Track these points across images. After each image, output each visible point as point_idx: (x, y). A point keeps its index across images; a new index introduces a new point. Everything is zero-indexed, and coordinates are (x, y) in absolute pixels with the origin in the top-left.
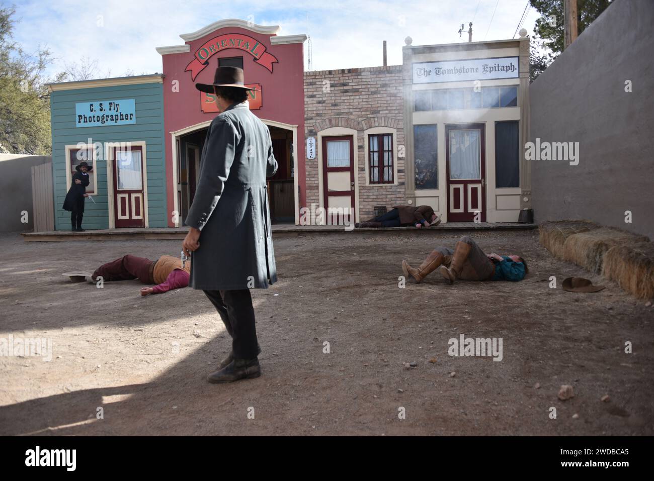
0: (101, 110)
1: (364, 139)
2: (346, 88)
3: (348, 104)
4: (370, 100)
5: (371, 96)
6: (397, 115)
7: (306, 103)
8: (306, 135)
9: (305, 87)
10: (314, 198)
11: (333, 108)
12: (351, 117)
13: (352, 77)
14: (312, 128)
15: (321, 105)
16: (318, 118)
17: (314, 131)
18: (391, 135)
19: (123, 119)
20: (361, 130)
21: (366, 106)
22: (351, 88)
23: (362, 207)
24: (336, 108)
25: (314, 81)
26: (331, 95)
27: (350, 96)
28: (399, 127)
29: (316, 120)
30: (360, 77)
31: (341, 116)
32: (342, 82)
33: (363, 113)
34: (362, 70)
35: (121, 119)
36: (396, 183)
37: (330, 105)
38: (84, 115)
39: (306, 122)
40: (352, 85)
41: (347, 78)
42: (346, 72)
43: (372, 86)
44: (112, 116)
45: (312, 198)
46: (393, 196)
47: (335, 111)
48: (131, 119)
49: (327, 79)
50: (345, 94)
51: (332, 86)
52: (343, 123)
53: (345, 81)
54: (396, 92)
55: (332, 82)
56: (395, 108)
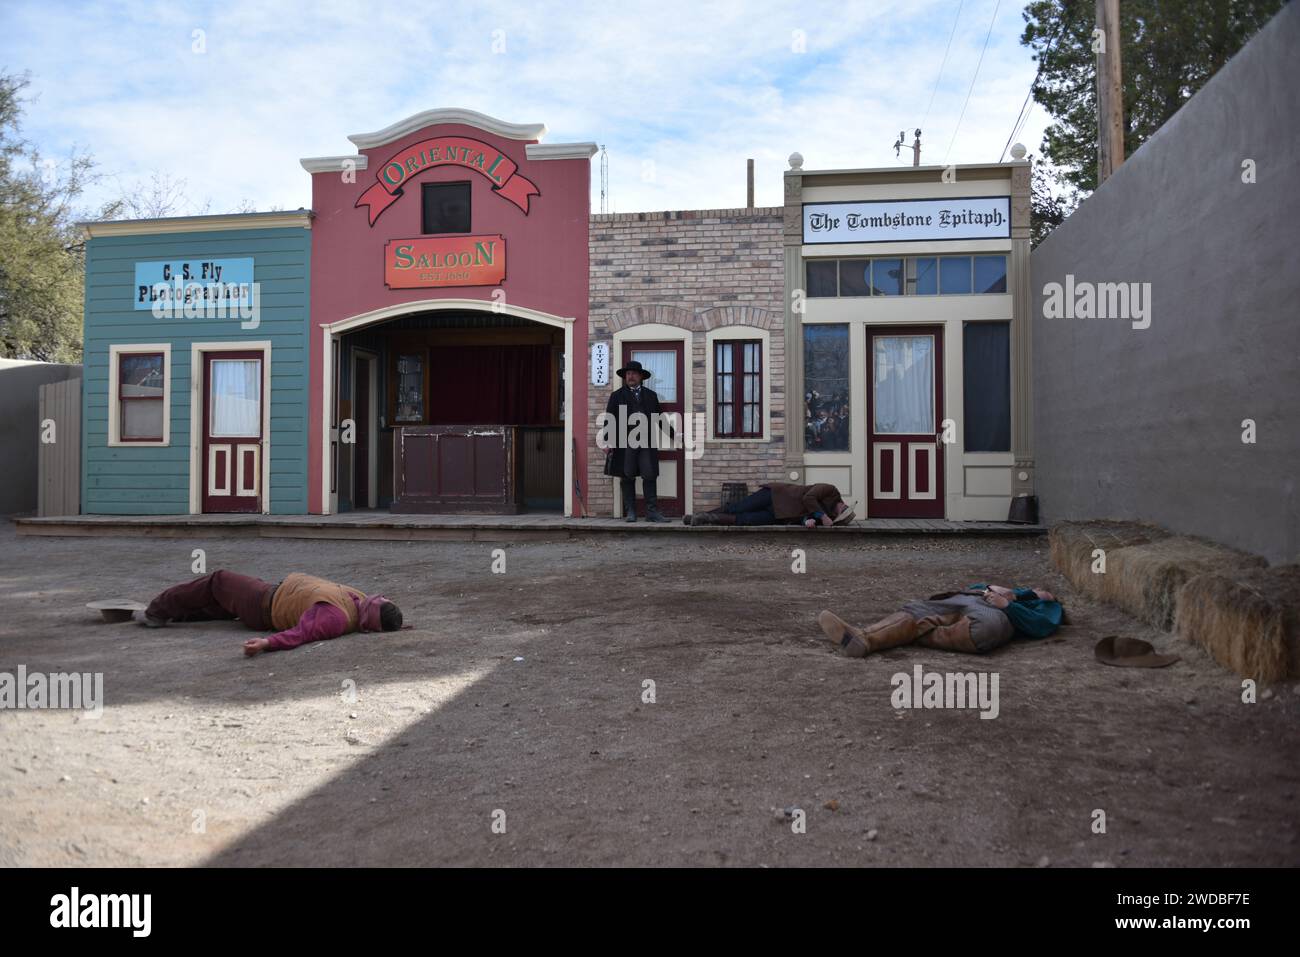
0: (186, 277)
1: (704, 349)
2: (671, 248)
3: (675, 279)
4: (720, 272)
5: (720, 266)
6: (772, 304)
7: (592, 275)
8: (590, 337)
9: (591, 244)
11: (645, 286)
12: (681, 304)
13: (685, 228)
14: (604, 325)
15: (621, 280)
16: (616, 305)
17: (607, 331)
18: (759, 342)
20: (700, 331)
21: (710, 285)
22: (681, 248)
23: (698, 483)
24: (652, 286)
25: (610, 232)
26: (643, 261)
27: (679, 264)
28: (775, 326)
29: (612, 309)
30: (699, 228)
31: (661, 303)
32: (665, 235)
33: (704, 298)
34: (704, 214)
36: (767, 437)
37: (640, 280)
39: (591, 312)
40: (684, 242)
41: (675, 229)
42: (673, 217)
43: (724, 246)
46: (762, 464)
47: (651, 293)
49: (636, 230)
50: (671, 260)
51: (645, 243)
52: (665, 316)
53: (670, 235)
54: (770, 258)
55: (645, 236)
56: (767, 290)
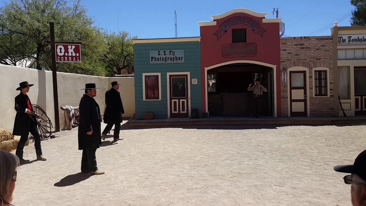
0: (165, 55)
1: (312, 73)
2: (303, 46)
4: (316, 53)
5: (316, 51)
6: (330, 61)
7: (281, 53)
8: (281, 70)
9: (280, 45)
10: (285, 103)
11: (296, 56)
12: (306, 61)
13: (306, 41)
14: (284, 67)
15: (289, 55)
16: (288, 61)
17: (286, 68)
18: (326, 71)
19: (177, 60)
20: (311, 68)
21: (313, 56)
22: (306, 46)
23: (311, 108)
24: (298, 56)
25: (286, 42)
26: (295, 50)
27: (305, 51)
28: (331, 67)
29: (287, 63)
30: (310, 41)
31: (300, 61)
32: (301, 43)
33: (312, 60)
34: (312, 37)
35: (176, 60)
36: (329, 96)
37: (294, 55)
38: (155, 57)
39: (281, 63)
40: (306, 44)
41: (304, 41)
42: (303, 38)
43: (317, 46)
44: (171, 58)
45: (284, 103)
46: (328, 102)
47: (297, 58)
48: (182, 60)
49: (293, 42)
50: (303, 49)
51: (296, 45)
52: (301, 64)
53: (302, 43)
54: (329, 49)
55: (296, 43)
56: (328, 57)
